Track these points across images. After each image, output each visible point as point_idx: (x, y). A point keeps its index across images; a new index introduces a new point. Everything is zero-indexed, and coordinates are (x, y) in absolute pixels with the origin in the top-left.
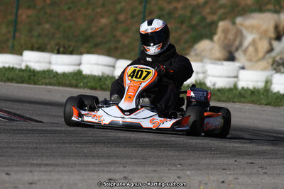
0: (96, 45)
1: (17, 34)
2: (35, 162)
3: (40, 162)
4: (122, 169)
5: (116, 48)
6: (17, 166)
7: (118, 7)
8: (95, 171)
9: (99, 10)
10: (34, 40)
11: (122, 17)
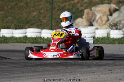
0: (32, 24)
2: (11, 76)
3: (13, 76)
4: (49, 76)
5: (41, 25)
6: (3, 78)
7: (40, 7)
8: (37, 78)
9: (32, 9)
10: (5, 24)
11: (42, 11)
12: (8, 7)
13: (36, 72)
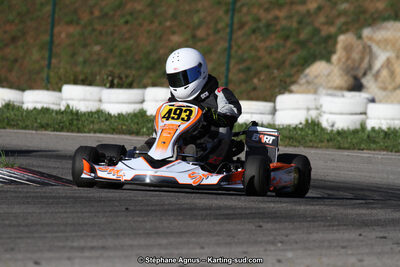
1: (54, 61)
2: (75, 244)
3: (82, 244)
4: (198, 251)
6: (50, 251)
7: (196, 18)
9: (168, 24)
11: (201, 33)
12: (92, 13)
13: (157, 233)
